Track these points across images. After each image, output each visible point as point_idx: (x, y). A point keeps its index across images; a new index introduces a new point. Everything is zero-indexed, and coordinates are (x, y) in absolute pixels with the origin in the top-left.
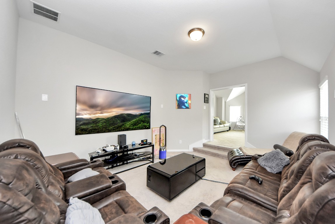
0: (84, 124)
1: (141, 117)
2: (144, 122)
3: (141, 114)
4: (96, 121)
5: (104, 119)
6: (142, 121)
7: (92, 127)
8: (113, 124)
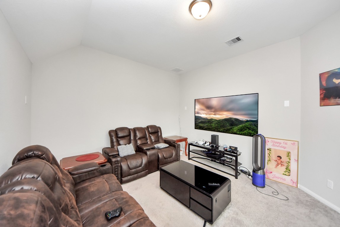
0: (202, 122)
1: (247, 124)
2: (249, 129)
3: (247, 121)
4: (210, 121)
5: (216, 120)
6: (247, 128)
7: (207, 126)
8: (223, 126)
